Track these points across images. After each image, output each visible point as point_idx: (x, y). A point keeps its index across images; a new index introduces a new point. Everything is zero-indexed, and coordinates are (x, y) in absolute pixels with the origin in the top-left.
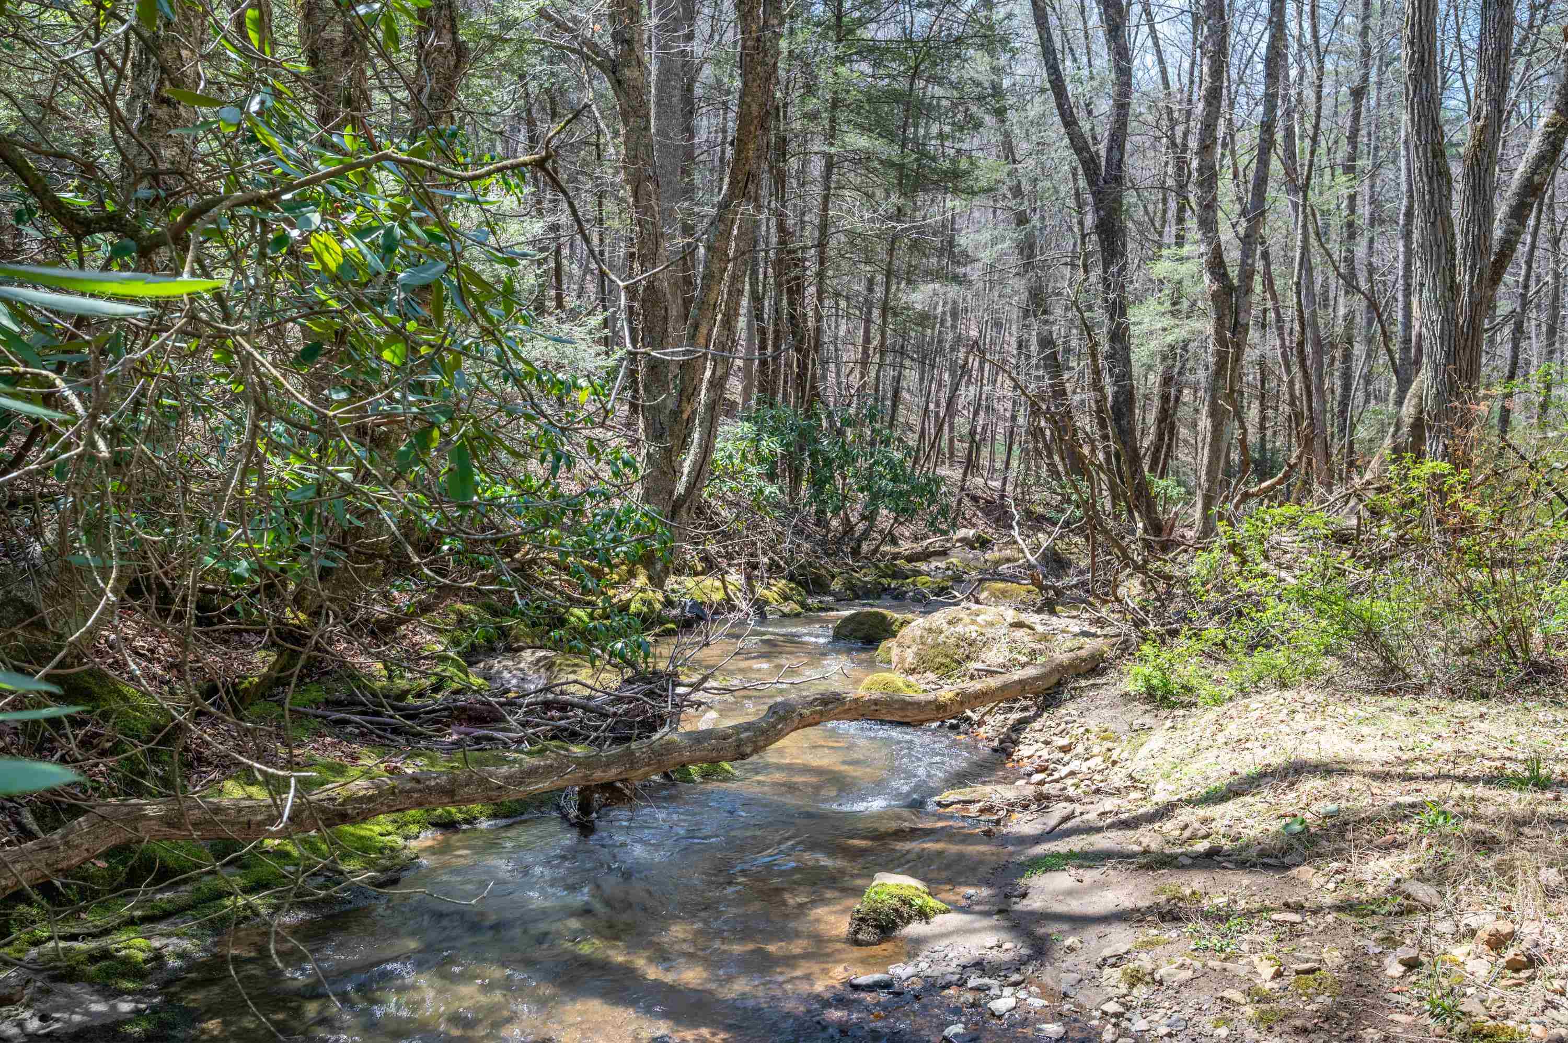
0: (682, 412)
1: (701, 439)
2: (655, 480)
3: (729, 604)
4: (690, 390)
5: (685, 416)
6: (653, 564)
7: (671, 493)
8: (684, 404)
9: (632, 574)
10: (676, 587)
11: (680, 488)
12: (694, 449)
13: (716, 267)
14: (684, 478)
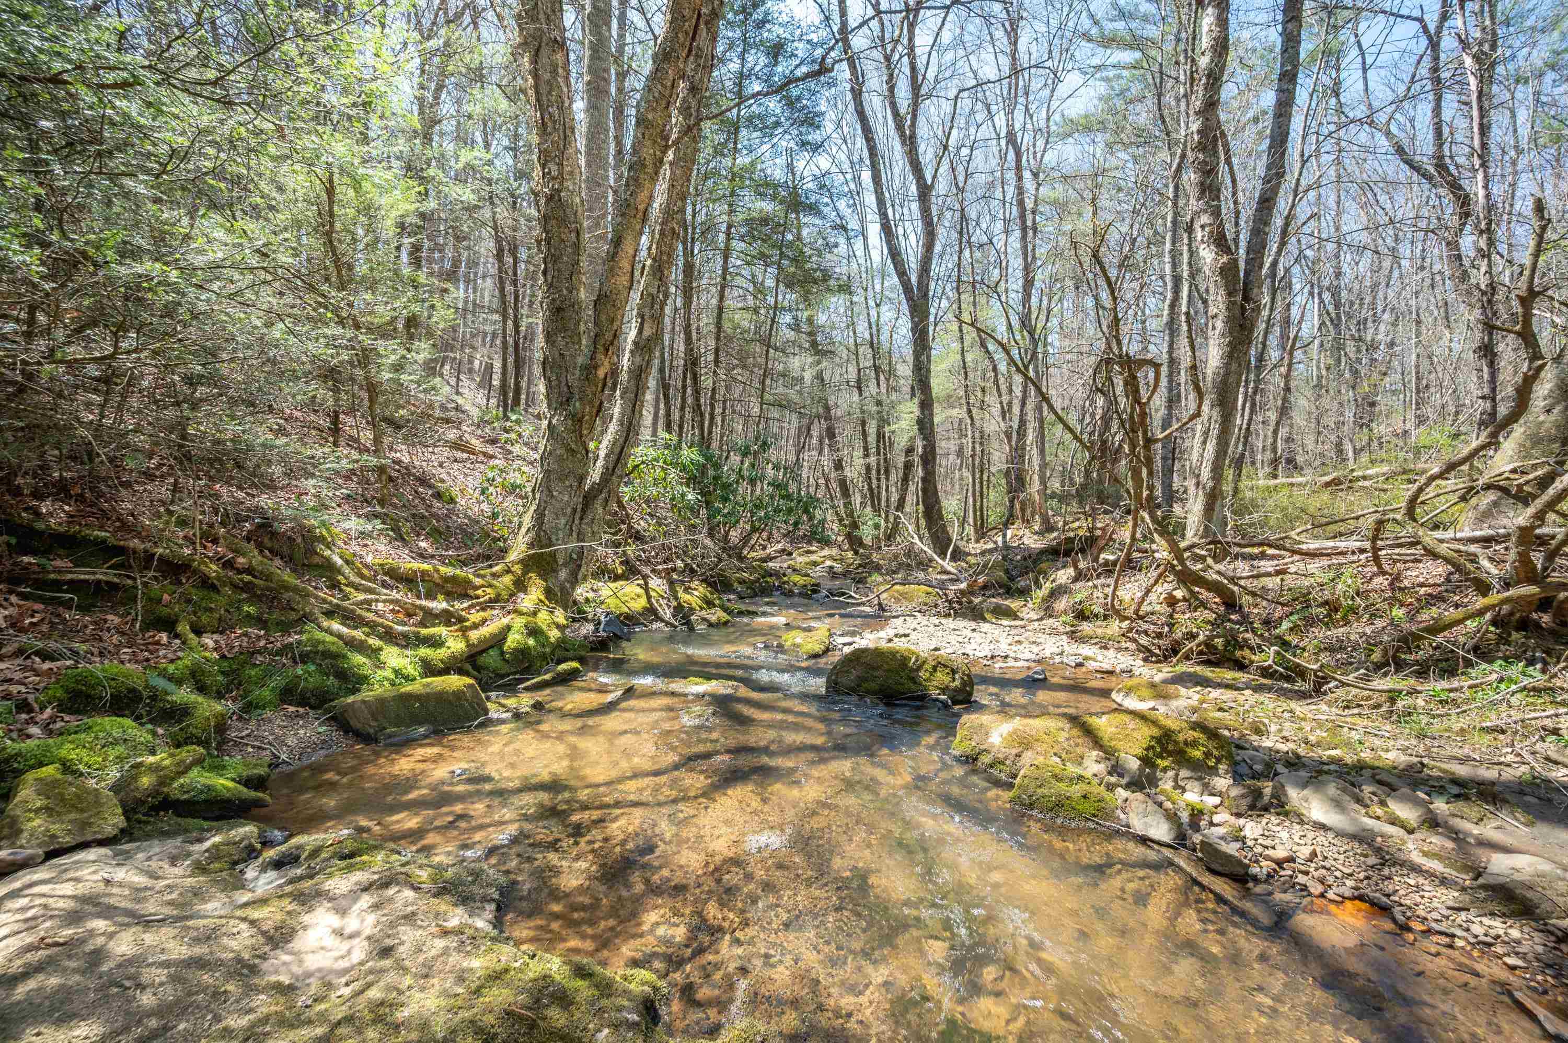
0: (596, 367)
1: (623, 414)
2: (560, 459)
3: (651, 612)
4: (609, 336)
5: (601, 373)
6: (555, 571)
7: (581, 479)
8: (600, 356)
9: (520, 585)
10: (591, 595)
11: (595, 475)
12: (613, 427)
13: (648, 152)
14: (600, 463)
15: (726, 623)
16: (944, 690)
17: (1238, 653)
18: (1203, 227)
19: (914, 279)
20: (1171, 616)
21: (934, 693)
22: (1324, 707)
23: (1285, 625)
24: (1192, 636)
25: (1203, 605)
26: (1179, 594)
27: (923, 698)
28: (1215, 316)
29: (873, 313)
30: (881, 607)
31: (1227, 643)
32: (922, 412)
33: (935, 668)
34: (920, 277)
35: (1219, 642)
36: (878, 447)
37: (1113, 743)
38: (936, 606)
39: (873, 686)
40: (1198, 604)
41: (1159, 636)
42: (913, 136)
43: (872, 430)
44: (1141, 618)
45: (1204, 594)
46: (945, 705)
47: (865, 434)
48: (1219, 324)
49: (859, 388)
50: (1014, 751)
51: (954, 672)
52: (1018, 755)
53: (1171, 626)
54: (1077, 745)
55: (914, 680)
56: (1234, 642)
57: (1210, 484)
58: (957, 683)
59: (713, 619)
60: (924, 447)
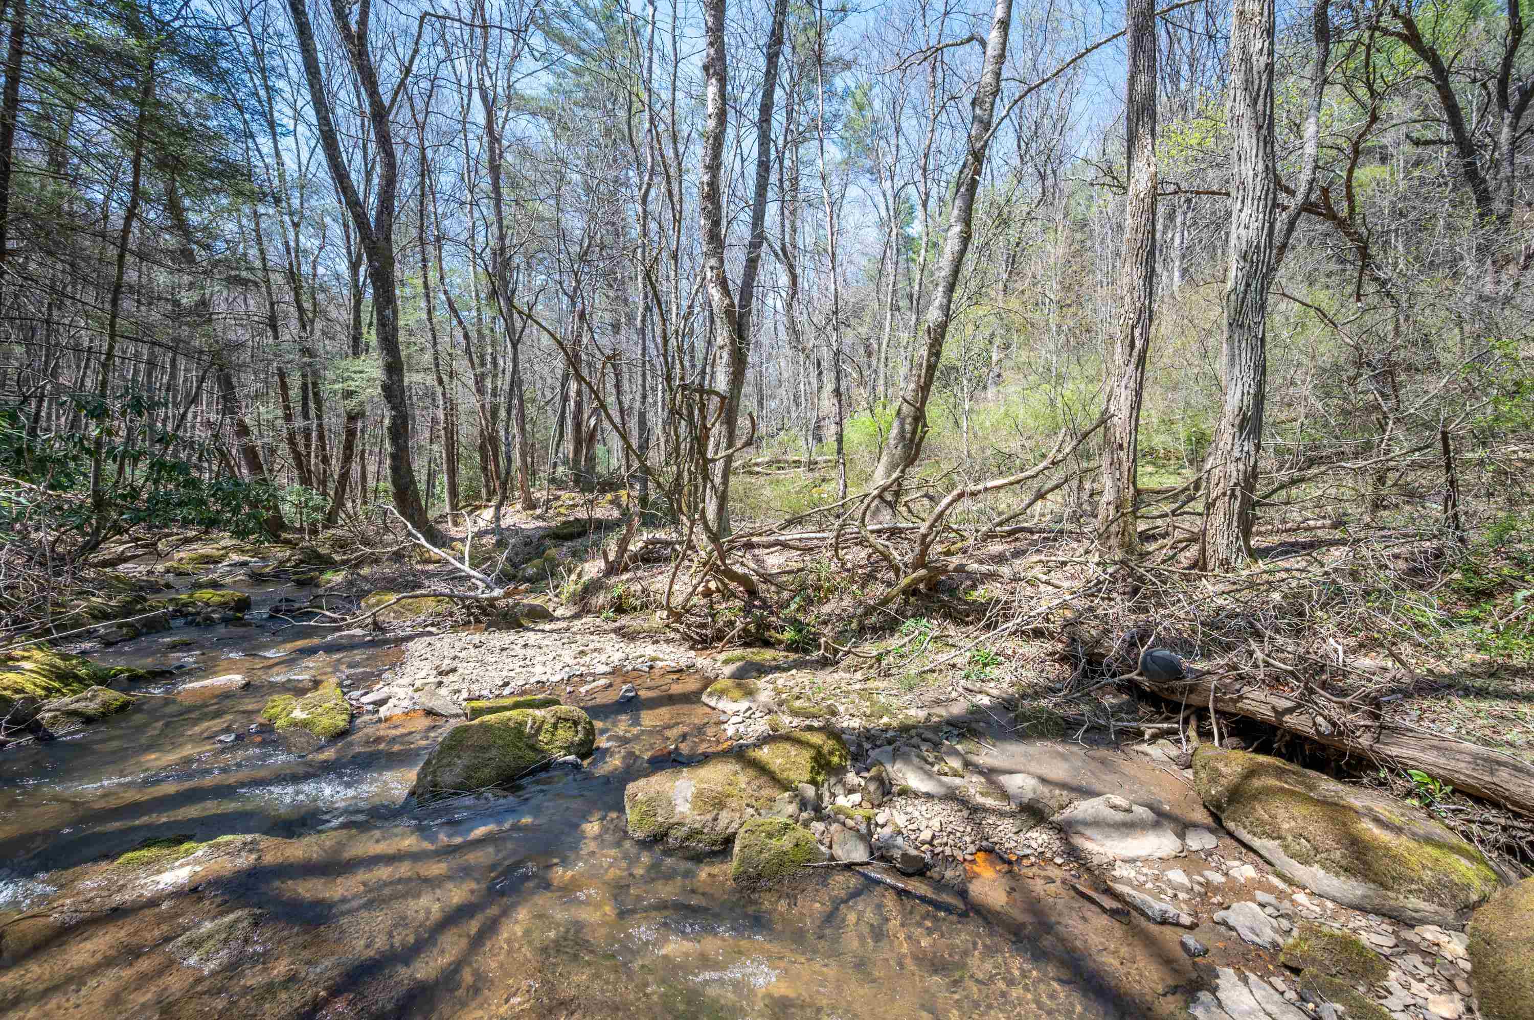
15: (123, 707)
16: (568, 749)
17: (767, 634)
18: (712, 268)
19: (372, 215)
20: (711, 607)
21: (560, 756)
22: (842, 674)
23: (793, 606)
24: (731, 624)
25: (733, 595)
26: (713, 585)
27: (546, 767)
28: (721, 348)
29: (291, 236)
30: (377, 626)
31: (758, 627)
32: (390, 378)
33: (555, 726)
34: (380, 214)
35: (752, 628)
36: (305, 405)
37: (785, 775)
38: (451, 614)
39: (487, 772)
40: (727, 595)
41: (703, 626)
42: (362, 36)
43: (295, 381)
44: (688, 611)
45: (733, 585)
46: (576, 767)
47: (284, 387)
48: (725, 355)
49: (274, 328)
50: (709, 817)
51: (576, 723)
52: (715, 819)
53: (713, 616)
54: (760, 787)
55: (532, 748)
56: (762, 625)
57: (721, 488)
58: (580, 736)
59: (93, 707)
60: (393, 418)
